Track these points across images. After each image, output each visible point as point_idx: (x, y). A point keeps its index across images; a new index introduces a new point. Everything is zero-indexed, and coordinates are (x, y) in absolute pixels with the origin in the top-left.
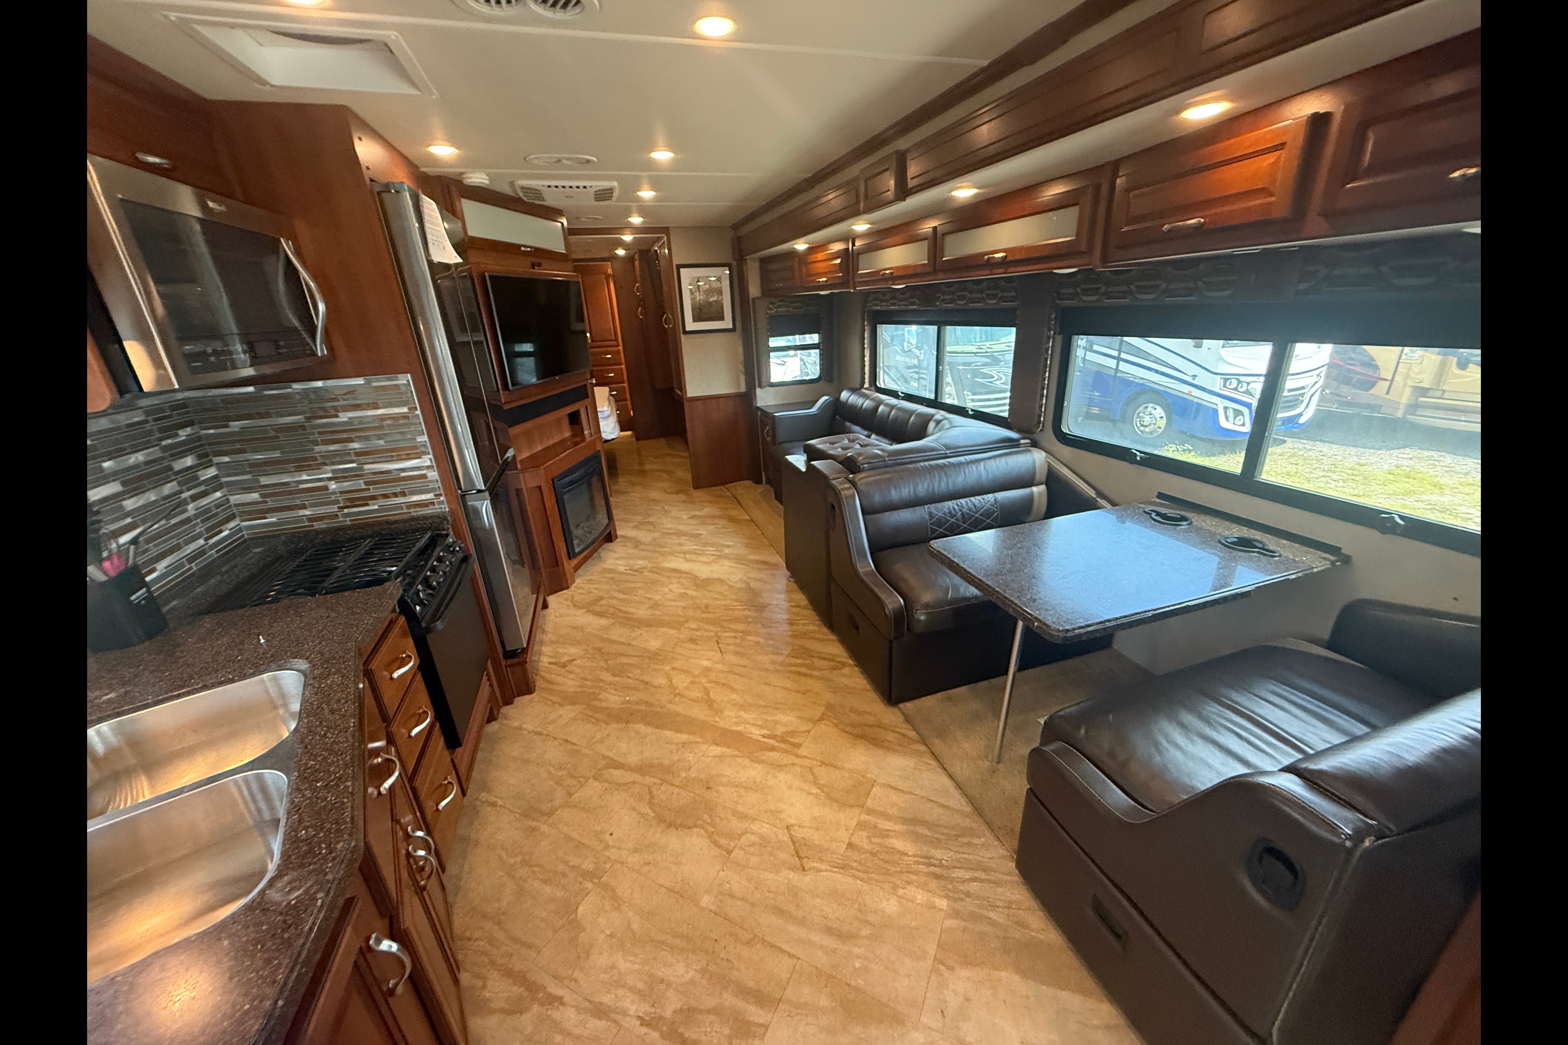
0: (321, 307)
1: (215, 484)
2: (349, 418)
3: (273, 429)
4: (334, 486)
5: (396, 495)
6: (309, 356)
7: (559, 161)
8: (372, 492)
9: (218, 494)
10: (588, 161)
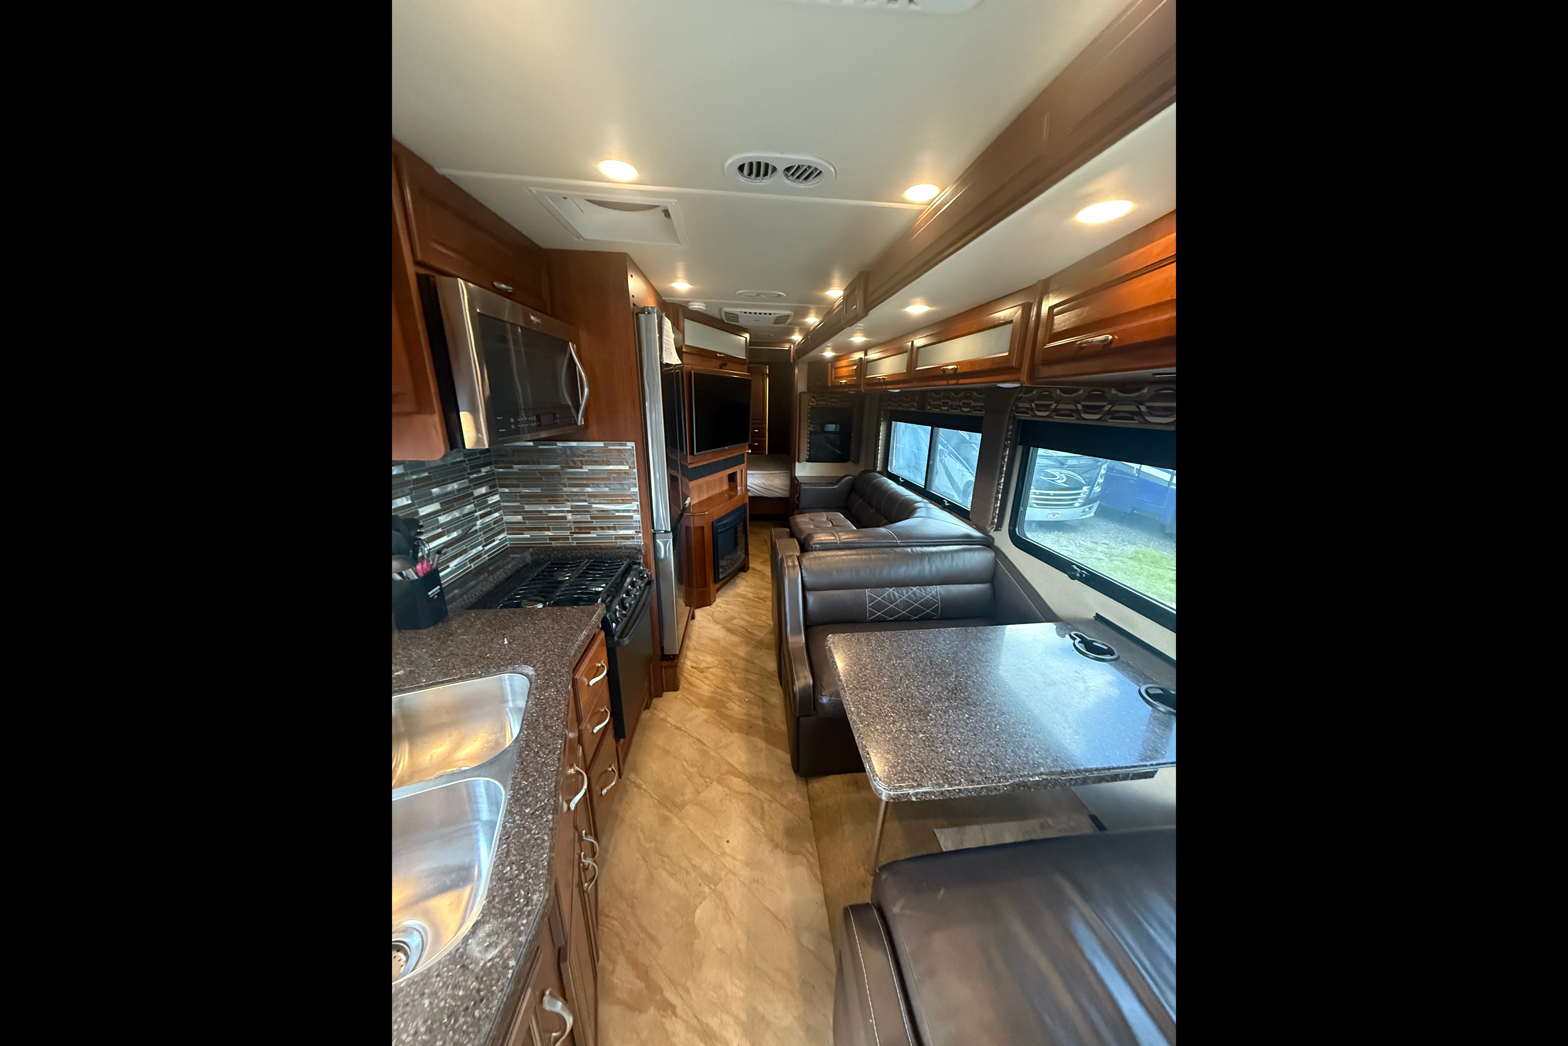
0: (586, 390)
1: (496, 507)
2: (589, 470)
3: (539, 473)
4: (570, 517)
5: (609, 528)
6: (573, 424)
7: (758, 295)
8: (595, 525)
9: (497, 514)
10: (779, 296)
